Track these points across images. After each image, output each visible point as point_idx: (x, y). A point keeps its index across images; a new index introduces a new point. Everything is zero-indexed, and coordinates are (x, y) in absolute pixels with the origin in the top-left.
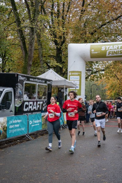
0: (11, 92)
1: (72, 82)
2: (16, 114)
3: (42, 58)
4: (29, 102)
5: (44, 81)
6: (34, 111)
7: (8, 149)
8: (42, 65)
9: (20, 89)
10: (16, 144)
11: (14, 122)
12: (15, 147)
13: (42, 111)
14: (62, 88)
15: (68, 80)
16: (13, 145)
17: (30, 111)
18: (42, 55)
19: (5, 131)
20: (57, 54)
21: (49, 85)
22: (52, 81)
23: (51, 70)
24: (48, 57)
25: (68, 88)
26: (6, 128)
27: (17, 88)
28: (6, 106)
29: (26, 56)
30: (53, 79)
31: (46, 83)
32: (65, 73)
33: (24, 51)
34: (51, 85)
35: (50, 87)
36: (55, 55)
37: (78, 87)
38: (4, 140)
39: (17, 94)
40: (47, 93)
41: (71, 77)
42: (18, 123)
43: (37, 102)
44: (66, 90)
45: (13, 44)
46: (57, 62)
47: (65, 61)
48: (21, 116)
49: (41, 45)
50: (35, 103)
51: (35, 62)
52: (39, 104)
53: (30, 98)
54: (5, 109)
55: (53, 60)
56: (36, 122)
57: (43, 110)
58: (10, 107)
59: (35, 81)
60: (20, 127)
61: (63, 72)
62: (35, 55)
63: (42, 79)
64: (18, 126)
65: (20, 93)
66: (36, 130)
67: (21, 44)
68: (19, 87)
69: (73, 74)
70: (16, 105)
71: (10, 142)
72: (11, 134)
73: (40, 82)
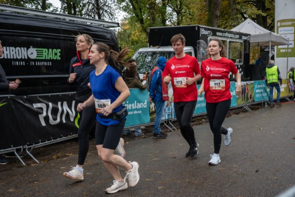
0: (191, 53)
1: (283, 36)
3: (234, 6)
5: (237, 36)
8: (235, 16)
9: (203, 48)
10: (200, 124)
12: (199, 127)
14: (267, 47)
15: (275, 34)
16: (196, 124)
21: (245, 41)
22: (250, 35)
23: (249, 20)
24: (244, 4)
25: (276, 47)
27: (199, 47)
29: (210, 3)
30: (252, 33)
31: (240, 38)
34: (249, 41)
35: (248, 45)
37: (291, 44)
39: (199, 55)
40: (243, 54)
41: (280, 29)
44: (272, 48)
46: (258, 9)
47: (270, 7)
51: (224, 13)
55: (251, 7)
59: (224, 37)
60: (204, 101)
61: (268, 25)
63: (235, 33)
64: (201, 99)
65: (203, 54)
68: (202, 45)
69: (283, 24)
73: (232, 38)
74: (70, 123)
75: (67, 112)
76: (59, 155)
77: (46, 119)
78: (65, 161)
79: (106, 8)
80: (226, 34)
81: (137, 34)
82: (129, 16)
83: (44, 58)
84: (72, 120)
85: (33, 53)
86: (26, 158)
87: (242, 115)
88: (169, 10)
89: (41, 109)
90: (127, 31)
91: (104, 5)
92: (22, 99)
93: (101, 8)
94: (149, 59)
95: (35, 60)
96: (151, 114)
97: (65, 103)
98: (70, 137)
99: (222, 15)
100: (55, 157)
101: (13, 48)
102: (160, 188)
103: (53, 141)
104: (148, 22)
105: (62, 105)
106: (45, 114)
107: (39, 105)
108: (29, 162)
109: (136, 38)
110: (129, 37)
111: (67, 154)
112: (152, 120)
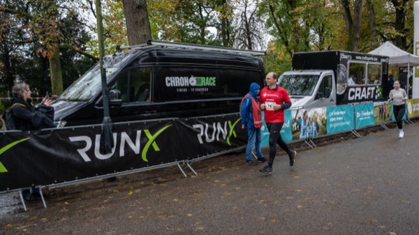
0: (331, 76)
2: (338, 103)
3: (374, 28)
4: (355, 87)
5: (376, 59)
6: (363, 99)
7: (329, 146)
8: (374, 38)
9: (343, 71)
10: (339, 142)
11: (335, 114)
12: (337, 145)
13: (374, 100)
14: (405, 68)
15: (414, 55)
16: (335, 142)
17: (357, 100)
18: (374, 23)
19: (325, 125)
20: (397, 19)
21: (384, 63)
22: (388, 57)
23: (387, 43)
24: (383, 26)
25: (414, 68)
26: (326, 121)
27: (339, 70)
28: (325, 94)
29: (350, 26)
30: (390, 55)
31: (379, 60)
32: (409, 46)
33: (347, 21)
34: (387, 63)
35: (386, 67)
36: (394, 21)
38: (323, 136)
39: (338, 78)
40: (381, 75)
41: (418, 50)
42: (340, 116)
43: (367, 87)
44: (410, 70)
45: (333, 13)
47: (409, 28)
48: (344, 106)
49: (373, 9)
50: (364, 89)
51: (364, 35)
52: (370, 91)
53: (356, 83)
54: (324, 98)
55: (391, 28)
56: (365, 114)
57: (376, 98)
58: (329, 95)
59: (363, 60)
60: (343, 121)
61: (407, 45)
62: (363, 24)
63: (374, 56)
64: (340, 118)
65: (343, 76)
66: (365, 125)
67: (344, 11)
68: (342, 68)
70: (338, 93)
71: (332, 139)
72: (332, 129)
73: (371, 61)
74: (223, 141)
75: (221, 132)
76: (214, 168)
77: (203, 137)
78: (218, 175)
79: (255, 33)
80: (365, 58)
81: (282, 55)
82: (276, 39)
83: (202, 85)
84: (224, 138)
85: (193, 81)
86: (188, 170)
87: (379, 133)
88: (312, 32)
89: (199, 129)
90: (274, 52)
91: (254, 30)
92: (184, 121)
93: (251, 33)
94: (293, 81)
95: (195, 87)
96: (294, 132)
97: (219, 124)
98: (222, 152)
99: (362, 36)
100: (210, 170)
101: (178, 78)
102: (299, 206)
103: (209, 156)
104: (292, 44)
105: (216, 126)
106: (202, 133)
107: (198, 126)
108: (190, 174)
109: (281, 58)
110: (275, 57)
111: (221, 168)
112: (294, 138)
